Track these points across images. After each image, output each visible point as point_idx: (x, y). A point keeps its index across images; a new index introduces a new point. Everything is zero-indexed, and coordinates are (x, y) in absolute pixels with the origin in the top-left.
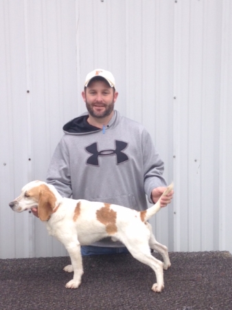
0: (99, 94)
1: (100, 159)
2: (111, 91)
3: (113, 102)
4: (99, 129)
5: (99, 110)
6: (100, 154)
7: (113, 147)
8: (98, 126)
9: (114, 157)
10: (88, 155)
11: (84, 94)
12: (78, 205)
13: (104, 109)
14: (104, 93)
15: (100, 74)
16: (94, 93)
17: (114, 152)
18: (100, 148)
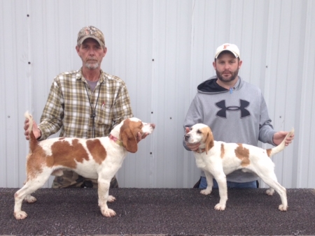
0: (227, 63)
1: (228, 113)
2: (236, 60)
3: (238, 69)
4: (226, 90)
5: (227, 76)
6: (228, 109)
7: (238, 104)
8: (226, 87)
9: (239, 113)
10: (218, 109)
11: (215, 64)
12: (222, 146)
13: (230, 75)
14: (231, 62)
15: (228, 49)
16: (223, 62)
17: (239, 108)
18: (227, 105)
